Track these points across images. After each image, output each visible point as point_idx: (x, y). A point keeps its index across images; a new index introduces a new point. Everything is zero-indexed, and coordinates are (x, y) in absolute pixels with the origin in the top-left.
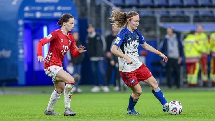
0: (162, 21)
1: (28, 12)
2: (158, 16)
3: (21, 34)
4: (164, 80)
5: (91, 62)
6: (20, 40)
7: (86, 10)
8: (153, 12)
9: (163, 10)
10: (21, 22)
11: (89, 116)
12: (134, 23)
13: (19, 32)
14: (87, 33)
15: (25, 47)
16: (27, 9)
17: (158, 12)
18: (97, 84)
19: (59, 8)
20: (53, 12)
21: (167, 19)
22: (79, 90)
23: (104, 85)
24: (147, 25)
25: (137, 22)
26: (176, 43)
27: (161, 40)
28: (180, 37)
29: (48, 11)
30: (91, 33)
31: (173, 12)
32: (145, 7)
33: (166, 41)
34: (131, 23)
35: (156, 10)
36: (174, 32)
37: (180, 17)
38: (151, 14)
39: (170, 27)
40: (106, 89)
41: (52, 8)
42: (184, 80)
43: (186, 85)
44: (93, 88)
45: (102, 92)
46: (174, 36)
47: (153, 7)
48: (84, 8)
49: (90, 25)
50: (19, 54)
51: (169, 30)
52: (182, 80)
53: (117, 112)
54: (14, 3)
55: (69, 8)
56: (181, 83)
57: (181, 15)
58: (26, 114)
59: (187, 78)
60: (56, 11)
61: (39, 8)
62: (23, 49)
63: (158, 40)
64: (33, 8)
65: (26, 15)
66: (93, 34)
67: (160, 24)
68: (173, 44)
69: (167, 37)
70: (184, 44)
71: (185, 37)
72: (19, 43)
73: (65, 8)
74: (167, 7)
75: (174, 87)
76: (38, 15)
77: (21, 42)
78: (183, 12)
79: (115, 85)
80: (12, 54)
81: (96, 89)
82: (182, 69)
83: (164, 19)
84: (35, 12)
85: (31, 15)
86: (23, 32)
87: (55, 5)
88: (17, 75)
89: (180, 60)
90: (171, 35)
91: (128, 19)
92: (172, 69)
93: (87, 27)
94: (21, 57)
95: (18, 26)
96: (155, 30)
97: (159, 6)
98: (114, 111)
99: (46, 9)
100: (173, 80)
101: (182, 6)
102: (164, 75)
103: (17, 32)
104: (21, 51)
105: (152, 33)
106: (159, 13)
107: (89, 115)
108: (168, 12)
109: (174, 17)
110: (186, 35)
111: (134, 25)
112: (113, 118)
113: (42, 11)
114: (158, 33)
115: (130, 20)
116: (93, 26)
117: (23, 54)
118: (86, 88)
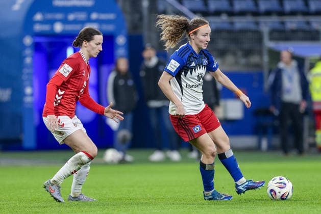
0: (272, 39)
1: (42, 22)
2: (265, 29)
3: (28, 60)
4: (277, 141)
5: (149, 109)
6: (26, 71)
7: (141, 19)
8: (257, 23)
9: (274, 20)
10: (28, 41)
11: (146, 203)
12: (202, 38)
13: (25, 57)
14: (141, 59)
15: (36, 83)
16: (38, 17)
17: (265, 23)
18: (160, 147)
19: (94, 16)
20: (83, 23)
21: (281, 34)
22: (129, 158)
23: (173, 148)
24: (246, 46)
25: (206, 37)
26: (296, 77)
27: (270, 72)
28: (303, 65)
29: (75, 22)
30: (150, 59)
31: (291, 22)
32: (242, 13)
33: (279, 74)
34: (197, 38)
35: (262, 19)
36: (294, 57)
37: (304, 31)
38: (252, 27)
39: (287, 49)
40: (175, 156)
41: (82, 16)
42: (311, 140)
43: (314, 150)
44: (152, 153)
45: (168, 161)
46: (294, 64)
47: (256, 14)
48: (137, 16)
49: (148, 46)
50: (24, 95)
51: (285, 55)
52: (307, 140)
53: (195, 196)
54: (16, 7)
55: (111, 16)
56: (306, 146)
57: (306, 27)
58: (37, 198)
59: (314, 136)
60: (89, 20)
61: (59, 16)
62: (32, 86)
63: (266, 71)
64: (49, 16)
65: (38, 28)
66: (153, 61)
67: (269, 44)
68: (290, 79)
69: (281, 65)
70: (310, 77)
71: (312, 66)
72: (25, 77)
73: (104, 16)
74: (281, 13)
75: (293, 153)
76: (58, 28)
77: (28, 74)
78: (308, 23)
79: (191, 150)
80: (12, 95)
81: (157, 156)
82: (307, 122)
83: (276, 35)
84: (52, 22)
85: (46, 28)
86: (33, 57)
87: (88, 10)
88: (22, 131)
89: (303, 106)
90: (287, 63)
91: (191, 32)
92: (289, 122)
93: (143, 49)
94: (28, 99)
95: (24, 47)
96: (260, 54)
97: (268, 13)
98: (189, 194)
99: (71, 17)
100: (291, 141)
101: (306, 13)
102: (275, 131)
103: (22, 58)
104: (28, 90)
105: (255, 59)
106: (266, 25)
107: (145, 201)
108: (283, 23)
109: (294, 31)
110: (313, 62)
111: (201, 41)
112: (188, 206)
113: (65, 21)
114: (266, 59)
115: (195, 33)
116: (153, 47)
117: (32, 95)
118: (141, 154)
